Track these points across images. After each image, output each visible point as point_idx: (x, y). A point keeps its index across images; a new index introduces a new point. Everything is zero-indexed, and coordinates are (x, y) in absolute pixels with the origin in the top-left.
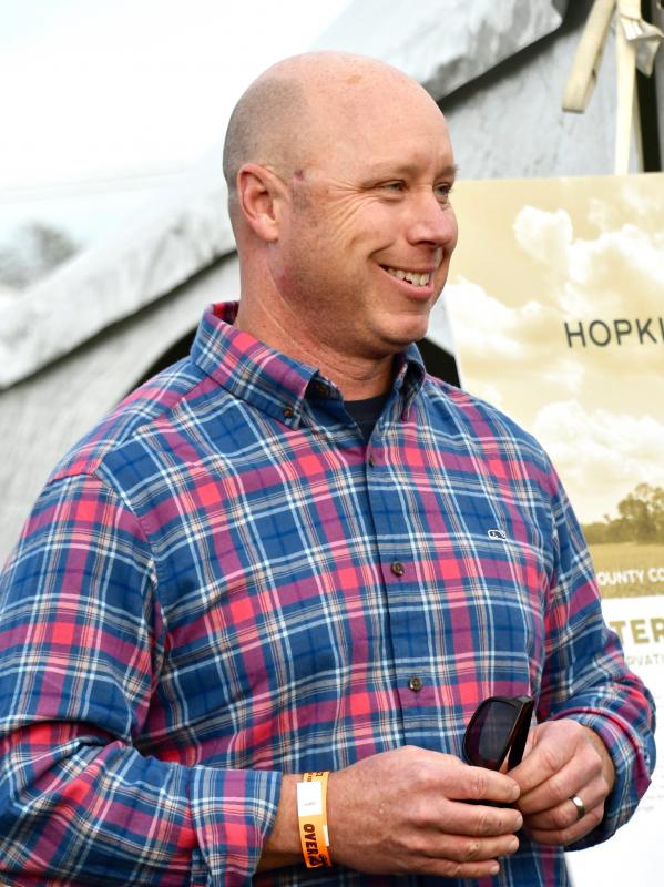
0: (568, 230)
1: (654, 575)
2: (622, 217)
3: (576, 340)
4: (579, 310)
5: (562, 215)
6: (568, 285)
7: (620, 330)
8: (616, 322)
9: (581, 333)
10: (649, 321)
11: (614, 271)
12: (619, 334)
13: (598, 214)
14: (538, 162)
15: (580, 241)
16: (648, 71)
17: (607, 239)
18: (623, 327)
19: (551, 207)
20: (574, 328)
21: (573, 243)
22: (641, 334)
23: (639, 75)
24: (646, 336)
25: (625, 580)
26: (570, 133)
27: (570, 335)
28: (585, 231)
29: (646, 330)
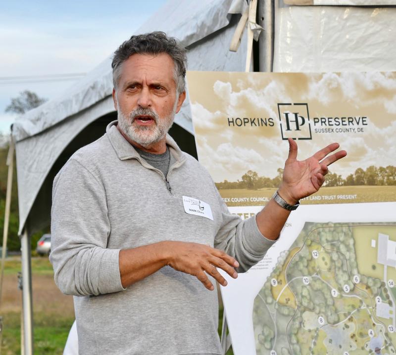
0: (231, 88)
1: (252, 199)
2: (247, 85)
3: (231, 124)
4: (233, 114)
5: (229, 83)
6: (229, 106)
7: (245, 121)
8: (244, 119)
9: (233, 122)
10: (255, 119)
11: (244, 103)
12: (245, 122)
13: (240, 84)
14: (217, 68)
15: (234, 92)
16: (257, 40)
17: (242, 92)
18: (246, 120)
19: (225, 81)
20: (231, 120)
21: (232, 93)
22: (252, 123)
23: (254, 41)
24: (253, 124)
25: (243, 201)
26: (229, 59)
27: (229, 122)
28: (236, 89)
29: (253, 122)
